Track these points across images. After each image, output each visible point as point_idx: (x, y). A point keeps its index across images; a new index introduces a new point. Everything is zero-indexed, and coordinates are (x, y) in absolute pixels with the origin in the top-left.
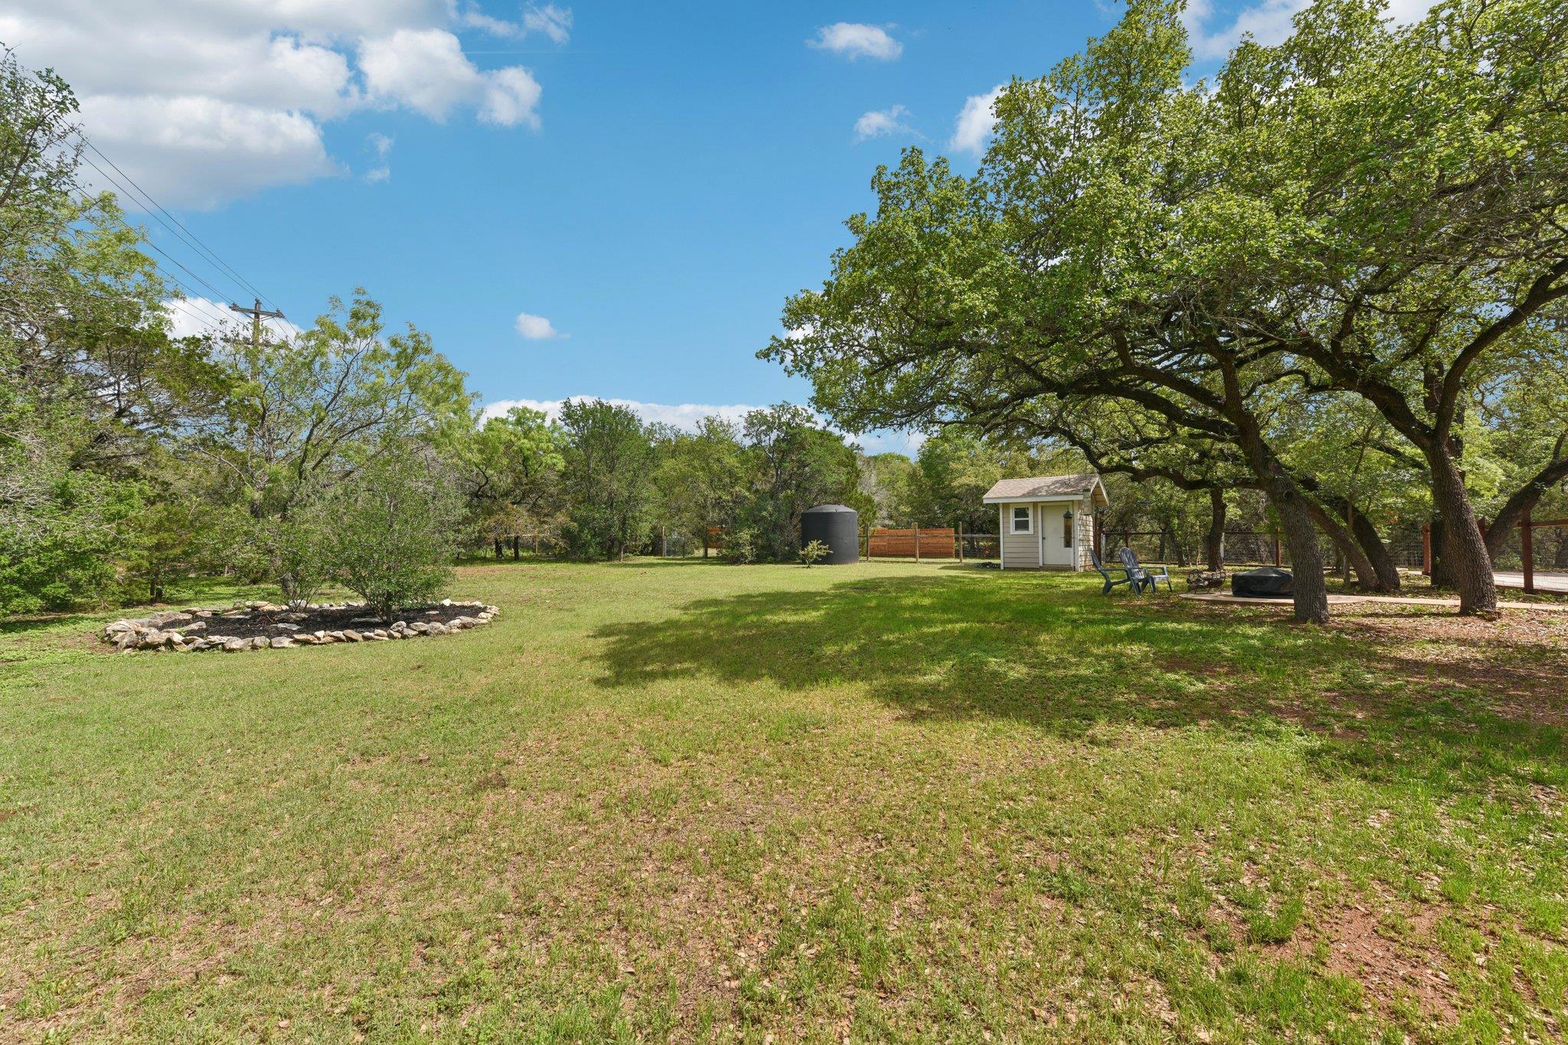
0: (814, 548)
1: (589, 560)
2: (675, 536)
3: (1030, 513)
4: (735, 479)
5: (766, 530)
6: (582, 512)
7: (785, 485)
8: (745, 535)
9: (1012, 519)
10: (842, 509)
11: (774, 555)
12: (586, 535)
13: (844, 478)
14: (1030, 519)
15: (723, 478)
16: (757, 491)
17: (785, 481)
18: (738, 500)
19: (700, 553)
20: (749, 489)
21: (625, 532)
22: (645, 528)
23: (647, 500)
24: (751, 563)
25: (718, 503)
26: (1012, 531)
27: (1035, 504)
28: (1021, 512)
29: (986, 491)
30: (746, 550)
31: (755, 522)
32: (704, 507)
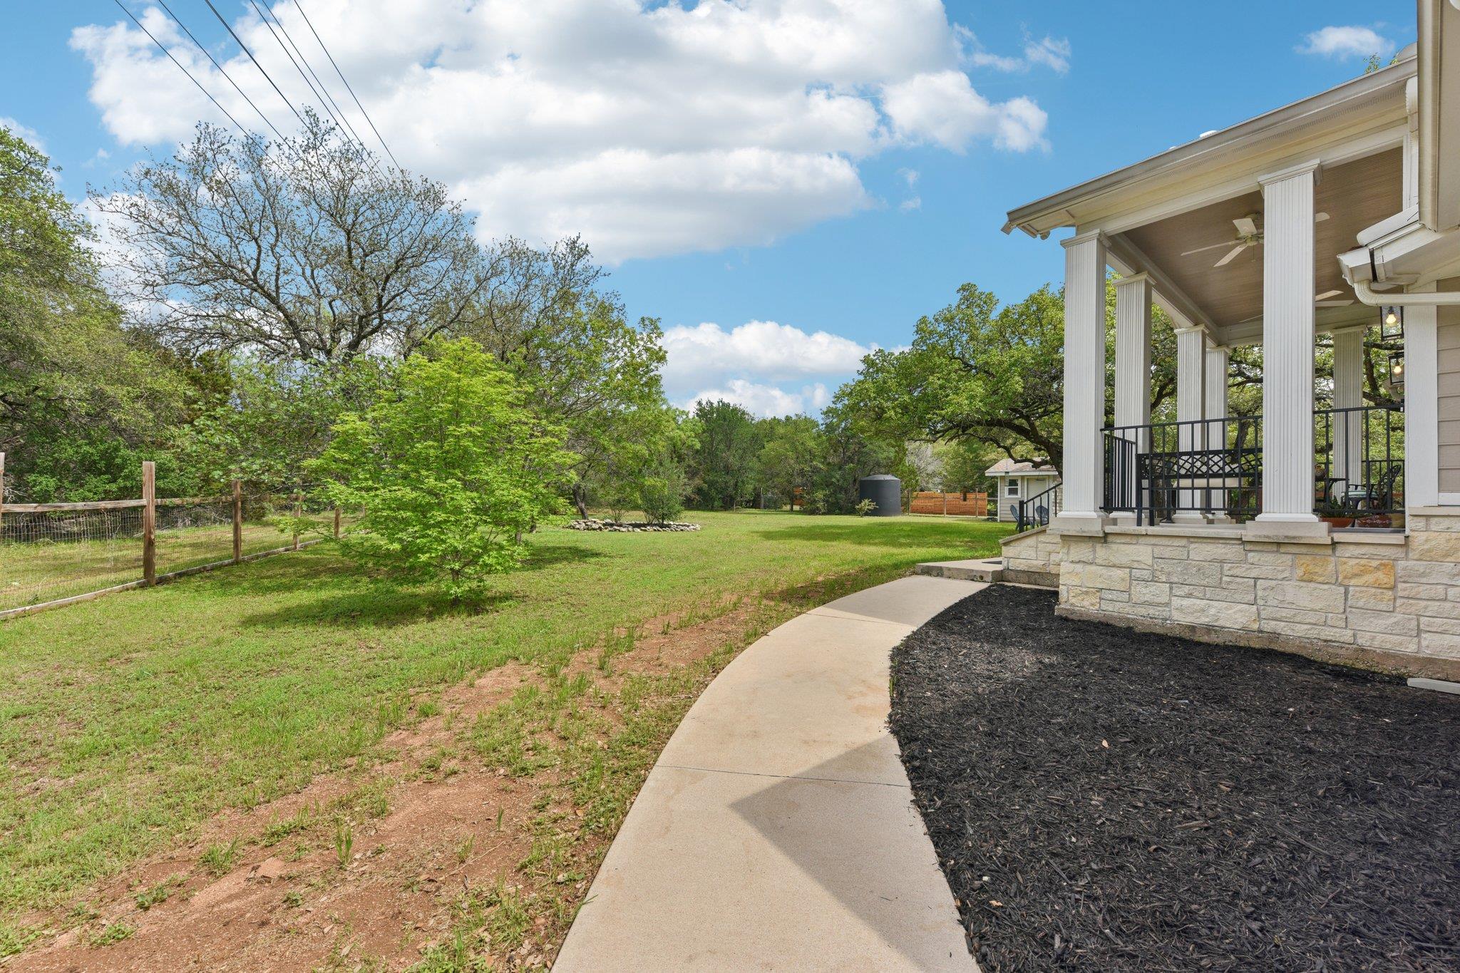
0: (866, 504)
1: (712, 509)
2: (770, 495)
3: (1019, 483)
4: (813, 456)
5: (835, 491)
6: (711, 477)
7: (851, 460)
8: (819, 495)
9: (1006, 489)
10: (889, 477)
11: (840, 509)
12: (713, 493)
13: (892, 455)
14: (1019, 487)
15: (805, 455)
16: (829, 464)
17: (849, 457)
18: (816, 470)
19: (788, 507)
20: (823, 463)
21: (737, 490)
22: (750, 488)
23: (752, 469)
24: (824, 514)
25: (802, 473)
26: (1006, 495)
27: (1023, 477)
28: (1013, 482)
29: (988, 467)
30: (820, 505)
31: (827, 486)
32: (792, 475)
